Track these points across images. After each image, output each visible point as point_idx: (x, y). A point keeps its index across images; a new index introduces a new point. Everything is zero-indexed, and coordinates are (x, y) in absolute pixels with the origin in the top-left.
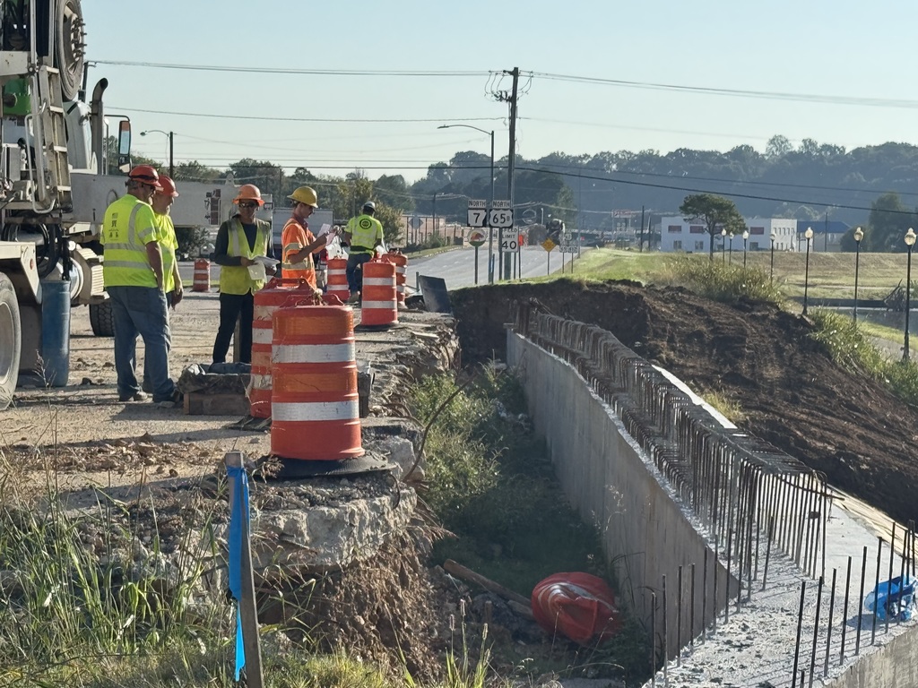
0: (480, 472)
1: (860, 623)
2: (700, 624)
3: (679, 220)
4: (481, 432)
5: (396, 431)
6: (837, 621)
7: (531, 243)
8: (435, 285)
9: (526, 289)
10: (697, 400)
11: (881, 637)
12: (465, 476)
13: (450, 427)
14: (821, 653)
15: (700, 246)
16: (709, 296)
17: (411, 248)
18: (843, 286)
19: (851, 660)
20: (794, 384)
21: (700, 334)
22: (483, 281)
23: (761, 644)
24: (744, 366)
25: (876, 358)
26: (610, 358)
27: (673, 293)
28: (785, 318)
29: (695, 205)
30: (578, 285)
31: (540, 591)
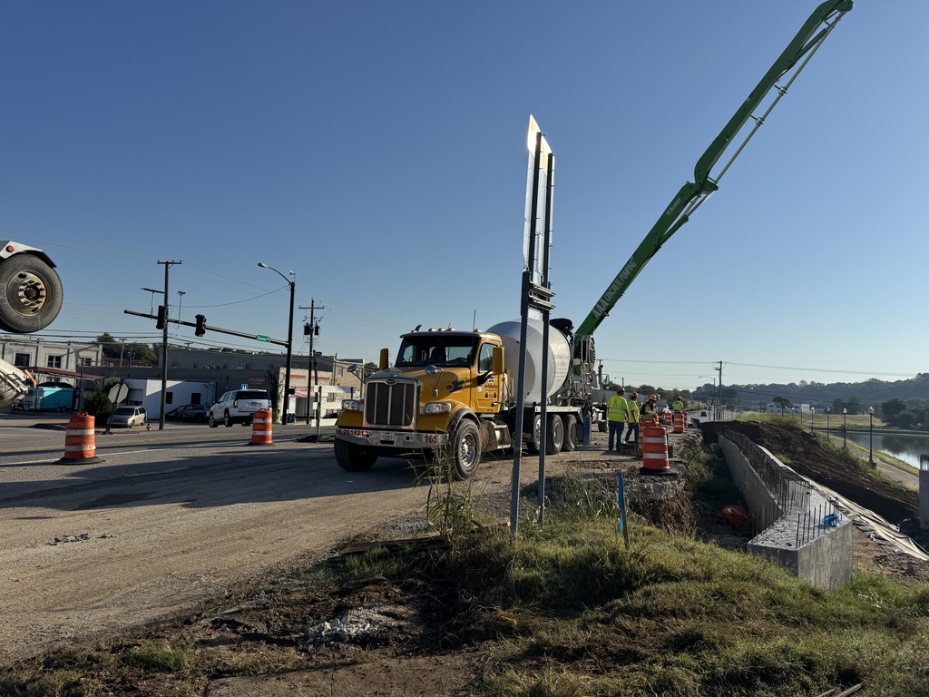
0: (708, 475)
1: (819, 527)
2: (769, 524)
3: (772, 404)
4: (708, 464)
5: (680, 462)
6: (812, 526)
7: (728, 409)
8: (696, 421)
9: (724, 423)
10: (772, 457)
11: (827, 531)
12: (703, 476)
13: (699, 462)
14: (806, 535)
15: (779, 411)
16: (780, 426)
17: (691, 410)
18: (824, 424)
19: (816, 538)
20: (807, 453)
21: (777, 437)
22: (712, 420)
23: (788, 531)
24: (791, 447)
25: (834, 447)
26: (747, 444)
27: (769, 425)
28: (804, 434)
29: (777, 400)
30: (739, 422)
31: (724, 510)
